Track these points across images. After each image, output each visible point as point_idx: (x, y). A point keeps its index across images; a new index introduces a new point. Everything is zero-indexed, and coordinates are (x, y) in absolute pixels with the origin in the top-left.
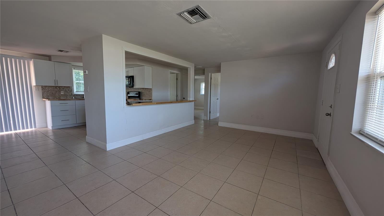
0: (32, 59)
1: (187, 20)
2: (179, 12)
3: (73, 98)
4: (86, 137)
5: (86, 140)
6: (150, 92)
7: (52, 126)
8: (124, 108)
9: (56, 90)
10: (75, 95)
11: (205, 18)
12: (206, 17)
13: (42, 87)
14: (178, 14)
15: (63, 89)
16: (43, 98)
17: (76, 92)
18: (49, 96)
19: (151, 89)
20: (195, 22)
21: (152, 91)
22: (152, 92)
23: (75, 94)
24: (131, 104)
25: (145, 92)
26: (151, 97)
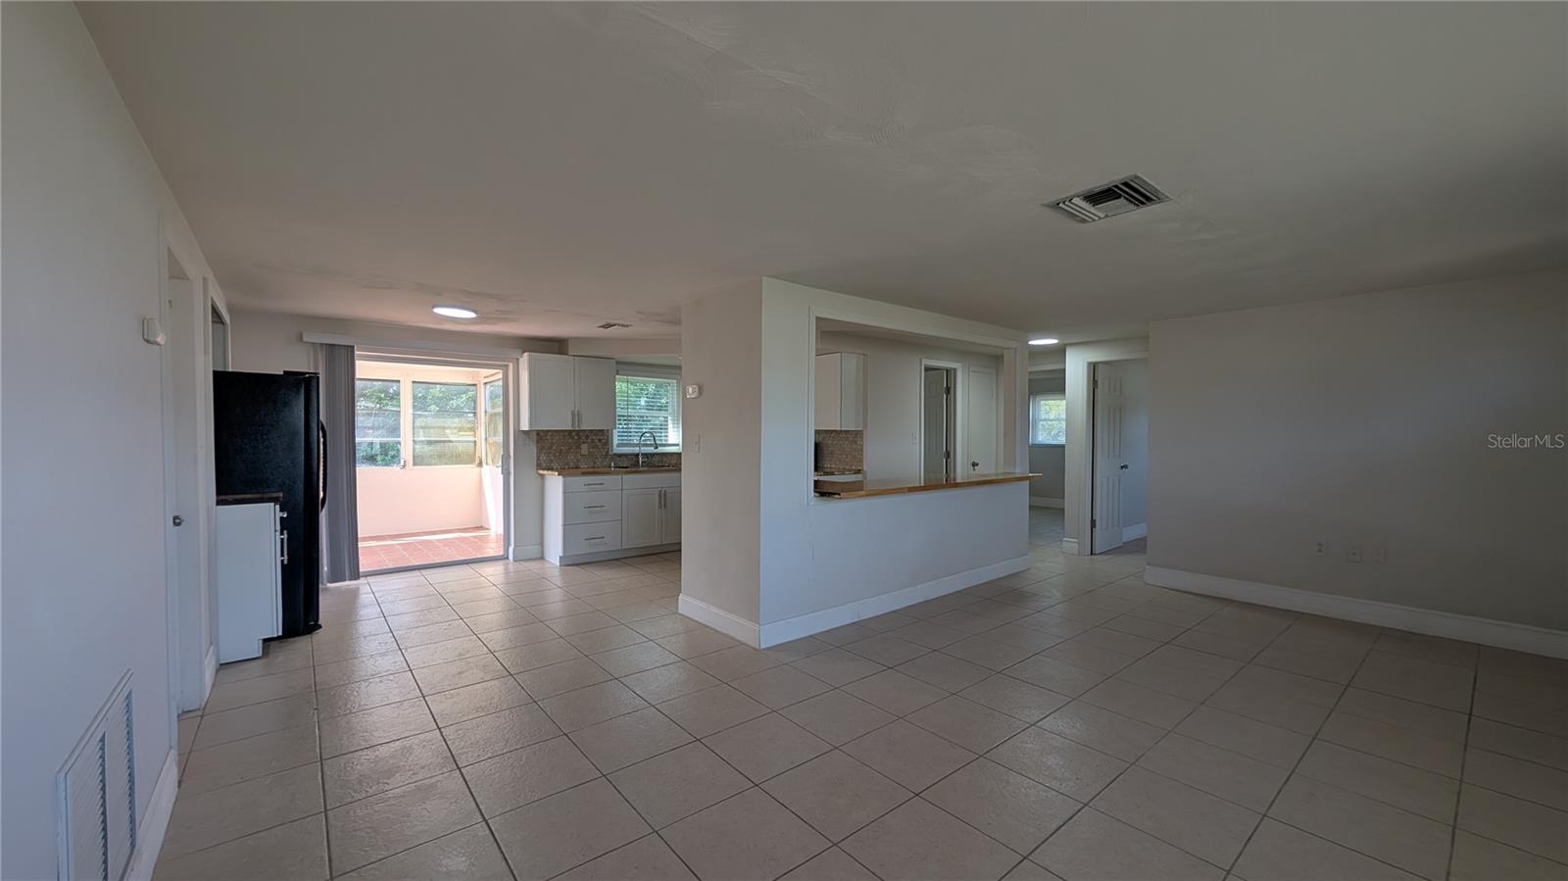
0: (526, 354)
1: (1072, 213)
2: (1054, 199)
3: (610, 467)
4: (680, 597)
5: (677, 608)
6: (856, 443)
7: (560, 553)
8: (808, 505)
9: (570, 440)
10: (615, 454)
11: (1143, 203)
12: (1149, 199)
13: (538, 434)
14: (1047, 206)
15: (587, 437)
16: (539, 466)
17: (619, 445)
18: (552, 461)
19: (858, 434)
20: (1103, 216)
21: (862, 441)
22: (862, 446)
23: (615, 452)
24: (835, 494)
25: (835, 442)
26: (861, 461)
